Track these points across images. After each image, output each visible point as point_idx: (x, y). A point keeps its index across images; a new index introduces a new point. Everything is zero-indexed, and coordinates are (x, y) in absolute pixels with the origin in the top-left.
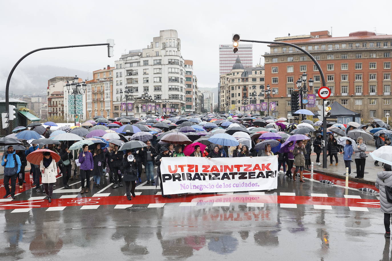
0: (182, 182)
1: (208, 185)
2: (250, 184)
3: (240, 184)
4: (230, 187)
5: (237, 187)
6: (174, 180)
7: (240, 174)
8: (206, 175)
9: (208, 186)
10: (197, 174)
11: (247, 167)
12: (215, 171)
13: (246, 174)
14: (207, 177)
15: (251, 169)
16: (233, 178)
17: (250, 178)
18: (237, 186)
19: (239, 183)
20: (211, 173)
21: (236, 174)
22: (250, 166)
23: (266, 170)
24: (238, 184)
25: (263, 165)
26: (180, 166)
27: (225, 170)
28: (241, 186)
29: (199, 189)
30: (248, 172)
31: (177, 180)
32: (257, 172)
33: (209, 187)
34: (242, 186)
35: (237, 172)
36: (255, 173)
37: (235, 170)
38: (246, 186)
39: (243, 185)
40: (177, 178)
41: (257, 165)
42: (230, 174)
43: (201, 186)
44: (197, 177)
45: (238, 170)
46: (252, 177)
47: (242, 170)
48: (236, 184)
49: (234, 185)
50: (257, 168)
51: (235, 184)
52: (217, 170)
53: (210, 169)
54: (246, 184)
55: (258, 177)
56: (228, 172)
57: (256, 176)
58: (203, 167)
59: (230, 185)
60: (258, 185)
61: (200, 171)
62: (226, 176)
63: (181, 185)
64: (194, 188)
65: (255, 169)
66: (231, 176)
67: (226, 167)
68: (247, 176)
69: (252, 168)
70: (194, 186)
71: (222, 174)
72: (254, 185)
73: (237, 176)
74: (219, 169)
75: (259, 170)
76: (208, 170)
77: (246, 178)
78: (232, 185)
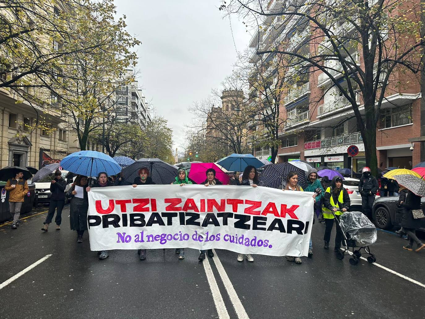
0: (122, 229)
1: (177, 234)
3: (237, 238)
4: (218, 240)
5: (231, 241)
7: (237, 216)
8: (175, 215)
9: (176, 237)
10: (157, 215)
11: (251, 205)
12: (190, 208)
13: (248, 218)
14: (176, 220)
15: (259, 211)
16: (225, 223)
17: (255, 228)
18: (232, 240)
19: (235, 236)
20: (185, 212)
21: (230, 215)
24: (233, 237)
25: (284, 206)
26: (118, 202)
27: (210, 208)
28: (238, 242)
29: (160, 241)
30: (252, 216)
31: (111, 226)
32: (270, 218)
33: (179, 239)
34: (240, 243)
35: (232, 212)
36: (265, 219)
37: (229, 209)
39: (241, 240)
40: (111, 223)
41: (272, 205)
42: (219, 215)
43: (163, 236)
44: (156, 219)
45: (235, 209)
46: (258, 226)
47: (241, 210)
48: (230, 236)
49: (227, 238)
50: (271, 209)
51: (227, 235)
52: (194, 207)
53: (182, 205)
54: (247, 240)
55: (272, 228)
56: (215, 211)
57: (267, 226)
58: (166, 202)
59: (218, 236)
60: (269, 244)
61: (162, 208)
62: (211, 220)
64: (149, 241)
65: (266, 211)
66: (220, 220)
67: (212, 202)
68: (250, 223)
69: (261, 209)
70: (148, 237)
71: (203, 215)
72: (262, 243)
73: (232, 221)
74: (198, 205)
75: (275, 215)
76: (178, 206)
77: (248, 227)
78: (222, 237)
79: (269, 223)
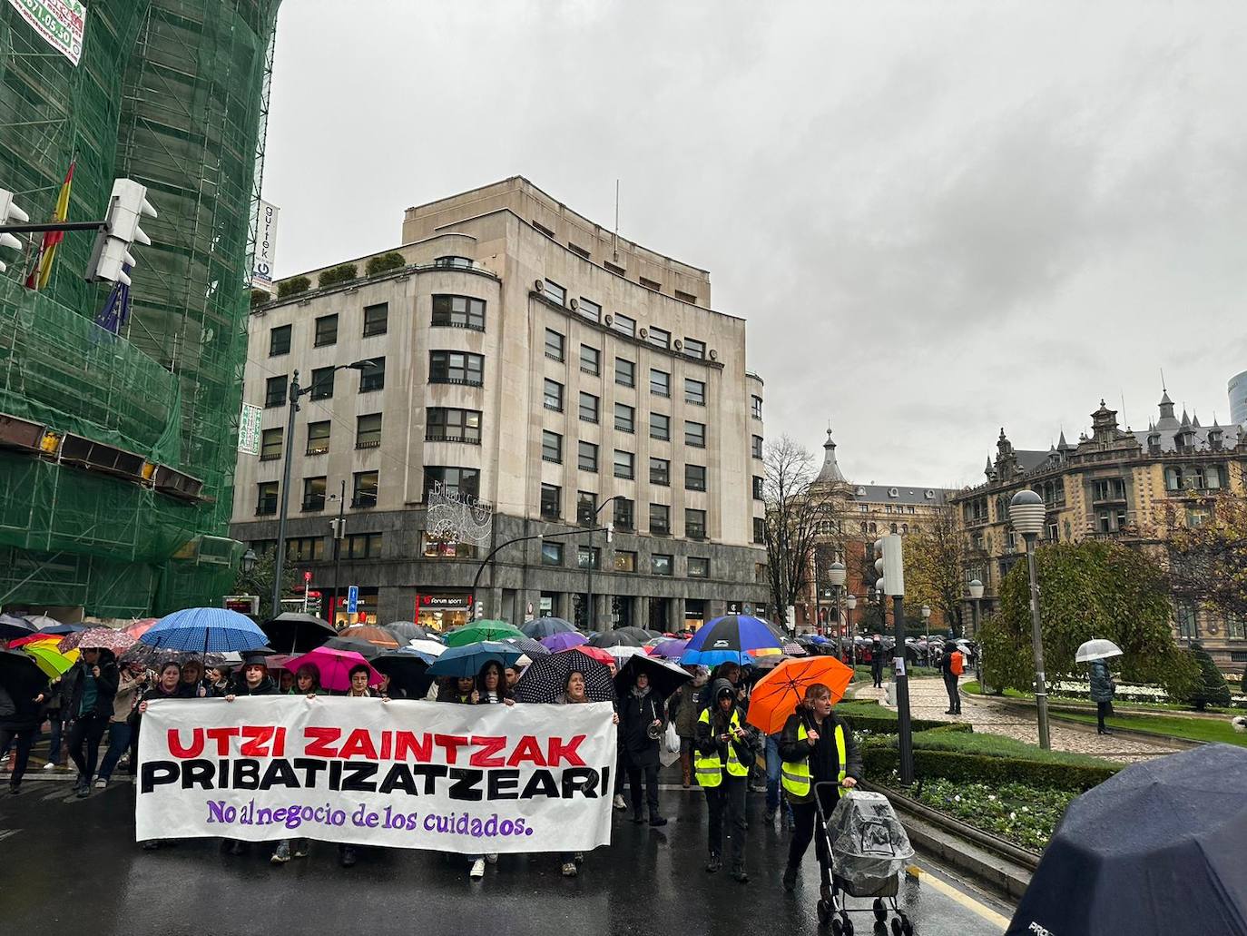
0: (216, 793)
1: (321, 809)
2: (494, 821)
3: (453, 820)
4: (411, 827)
5: (440, 829)
6: (187, 784)
7: (455, 773)
8: (322, 766)
9: (320, 815)
10: (283, 764)
11: (483, 747)
12: (359, 751)
13: (477, 776)
14: (323, 777)
15: (503, 759)
16: (430, 788)
17: (493, 795)
18: (442, 826)
19: (450, 817)
20: (343, 760)
21: (441, 771)
22: (499, 743)
23: (565, 764)
24: (446, 818)
25: (555, 742)
26: (212, 734)
27: (401, 754)
28: (455, 829)
29: (285, 821)
30: (486, 771)
31: (197, 785)
32: (527, 770)
33: (325, 820)
34: (460, 832)
35: (446, 764)
36: (516, 774)
37: (438, 756)
38: (477, 831)
39: (462, 825)
40: (197, 778)
41: (529, 741)
42: (419, 770)
43: (293, 811)
44: (282, 774)
45: (451, 759)
46: (501, 791)
47: (463, 761)
48: (439, 819)
49: (430, 823)
50: (527, 752)
51: (432, 816)
52: (368, 749)
53: (339, 744)
54: (476, 823)
55: (530, 791)
56: (411, 761)
57: (520, 789)
58: (306, 736)
59: (413, 819)
60: (526, 827)
61: (295, 749)
62: (400, 780)
63: (211, 804)
64: (260, 823)
65: (518, 756)
66: (420, 781)
67: (406, 739)
68: (483, 785)
69: (506, 753)
70: (261, 813)
71: (385, 767)
72: (511, 826)
73: (444, 783)
74: (377, 744)
75: (537, 763)
76: (330, 746)
77: (476, 796)
78: (419, 822)
79: (523, 781)
